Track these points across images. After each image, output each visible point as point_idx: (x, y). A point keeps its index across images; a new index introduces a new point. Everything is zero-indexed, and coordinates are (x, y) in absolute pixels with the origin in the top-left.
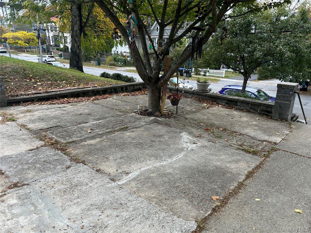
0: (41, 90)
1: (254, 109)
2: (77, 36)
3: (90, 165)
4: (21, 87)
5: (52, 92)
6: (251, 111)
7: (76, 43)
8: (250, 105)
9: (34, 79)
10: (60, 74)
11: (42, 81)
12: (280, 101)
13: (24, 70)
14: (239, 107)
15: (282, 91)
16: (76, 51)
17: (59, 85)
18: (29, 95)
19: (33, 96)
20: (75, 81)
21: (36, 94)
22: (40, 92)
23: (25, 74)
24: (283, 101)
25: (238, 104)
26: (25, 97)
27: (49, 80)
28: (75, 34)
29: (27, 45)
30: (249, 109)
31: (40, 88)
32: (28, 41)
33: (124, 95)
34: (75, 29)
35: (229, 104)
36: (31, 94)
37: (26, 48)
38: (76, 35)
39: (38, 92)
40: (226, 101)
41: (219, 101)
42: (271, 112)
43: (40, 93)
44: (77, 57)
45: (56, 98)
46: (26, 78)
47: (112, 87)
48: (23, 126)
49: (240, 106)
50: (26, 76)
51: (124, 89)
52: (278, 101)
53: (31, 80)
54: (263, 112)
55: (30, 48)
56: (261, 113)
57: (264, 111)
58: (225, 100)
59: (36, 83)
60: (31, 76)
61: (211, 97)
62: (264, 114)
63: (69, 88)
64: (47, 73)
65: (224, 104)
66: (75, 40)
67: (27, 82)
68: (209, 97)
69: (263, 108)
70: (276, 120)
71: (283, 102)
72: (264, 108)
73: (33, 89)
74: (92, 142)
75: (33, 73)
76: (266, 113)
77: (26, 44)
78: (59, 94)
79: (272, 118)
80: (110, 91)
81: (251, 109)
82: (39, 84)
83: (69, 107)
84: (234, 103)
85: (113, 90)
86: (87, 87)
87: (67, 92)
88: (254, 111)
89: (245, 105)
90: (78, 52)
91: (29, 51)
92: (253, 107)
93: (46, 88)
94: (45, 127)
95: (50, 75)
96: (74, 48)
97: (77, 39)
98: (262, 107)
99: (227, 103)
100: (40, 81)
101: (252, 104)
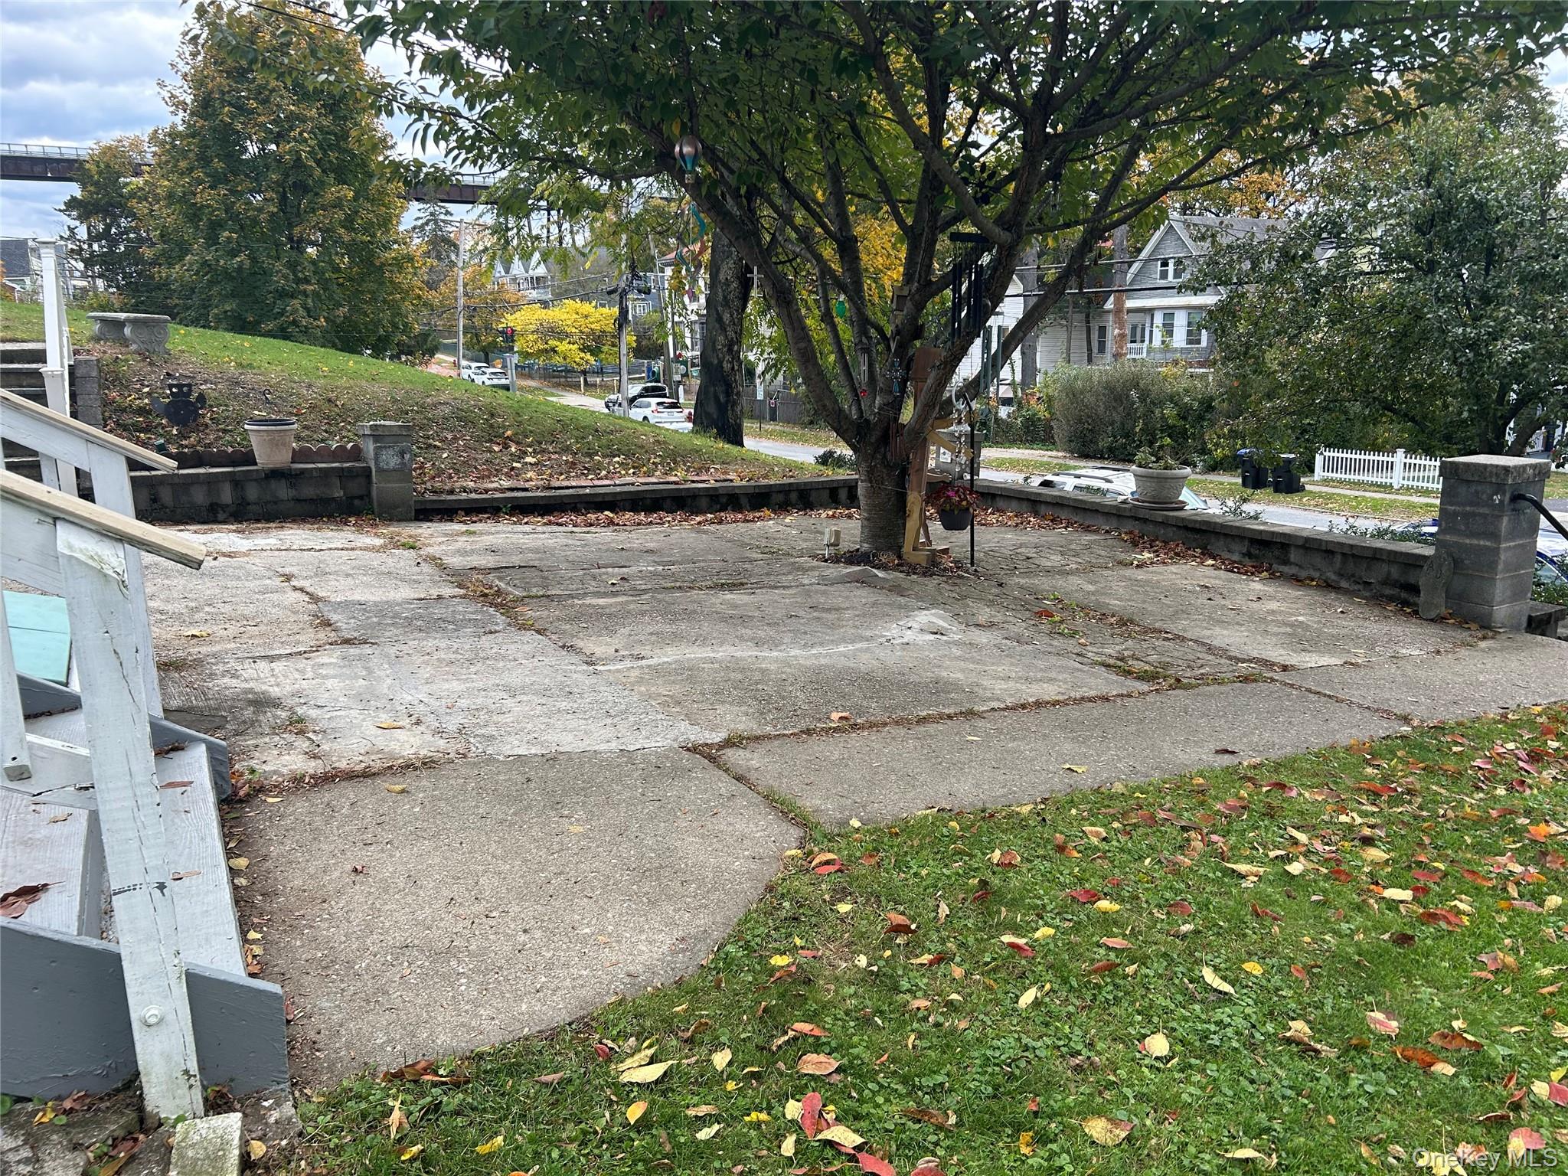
0: (531, 480)
1: (1353, 575)
2: (726, 303)
3: (554, 637)
4: (470, 466)
5: (568, 488)
6: (1344, 584)
7: (723, 329)
8: (1338, 559)
9: (517, 443)
10: (611, 432)
11: (544, 451)
12: (1455, 539)
13: (492, 415)
14: (1293, 570)
15: (1463, 490)
16: (721, 362)
17: (595, 469)
18: (487, 491)
19: (498, 495)
20: (658, 460)
21: (512, 490)
22: (527, 485)
23: (491, 426)
24: (1468, 537)
25: (1293, 556)
26: (473, 496)
27: (566, 449)
28: (720, 298)
29: (592, 359)
30: (1333, 577)
31: (530, 474)
32: (594, 343)
33: (833, 516)
34: (722, 277)
35: (1257, 557)
36: (495, 490)
37: (584, 372)
38: (725, 297)
39: (522, 484)
40: (1246, 543)
41: (1217, 546)
42: (1415, 590)
43: (525, 490)
44: (720, 389)
45: (575, 510)
46: (490, 441)
47: (790, 484)
48: (432, 559)
49: (1300, 567)
50: (493, 434)
51: (843, 495)
52: (1448, 537)
53: (506, 447)
54: (1388, 591)
55: (601, 372)
56: (1382, 596)
57: (1395, 584)
58: (1242, 538)
59: (519, 458)
60: (509, 433)
61: (1186, 528)
62: (1391, 599)
63: (629, 479)
64: (565, 428)
65: (1236, 557)
66: (720, 319)
67: (491, 451)
68: (1179, 527)
69: (1389, 573)
70: (1432, 620)
71: (1468, 541)
72: (1395, 572)
73: (507, 475)
74: (602, 601)
75: (520, 423)
76: (1404, 595)
77: (588, 356)
78: (586, 495)
79: (1416, 613)
80: (781, 498)
81: (1341, 575)
82: (529, 459)
83: (604, 536)
84: (1277, 553)
85: (794, 496)
86: (696, 478)
87: (618, 489)
88: (1356, 587)
89: (1318, 560)
90: (726, 366)
91: (595, 385)
92: (1350, 567)
93: (551, 475)
94: (491, 565)
95: (575, 433)
96: (714, 350)
97: (726, 317)
98: (1385, 568)
99: (1249, 555)
100: (534, 451)
101: (1344, 554)
